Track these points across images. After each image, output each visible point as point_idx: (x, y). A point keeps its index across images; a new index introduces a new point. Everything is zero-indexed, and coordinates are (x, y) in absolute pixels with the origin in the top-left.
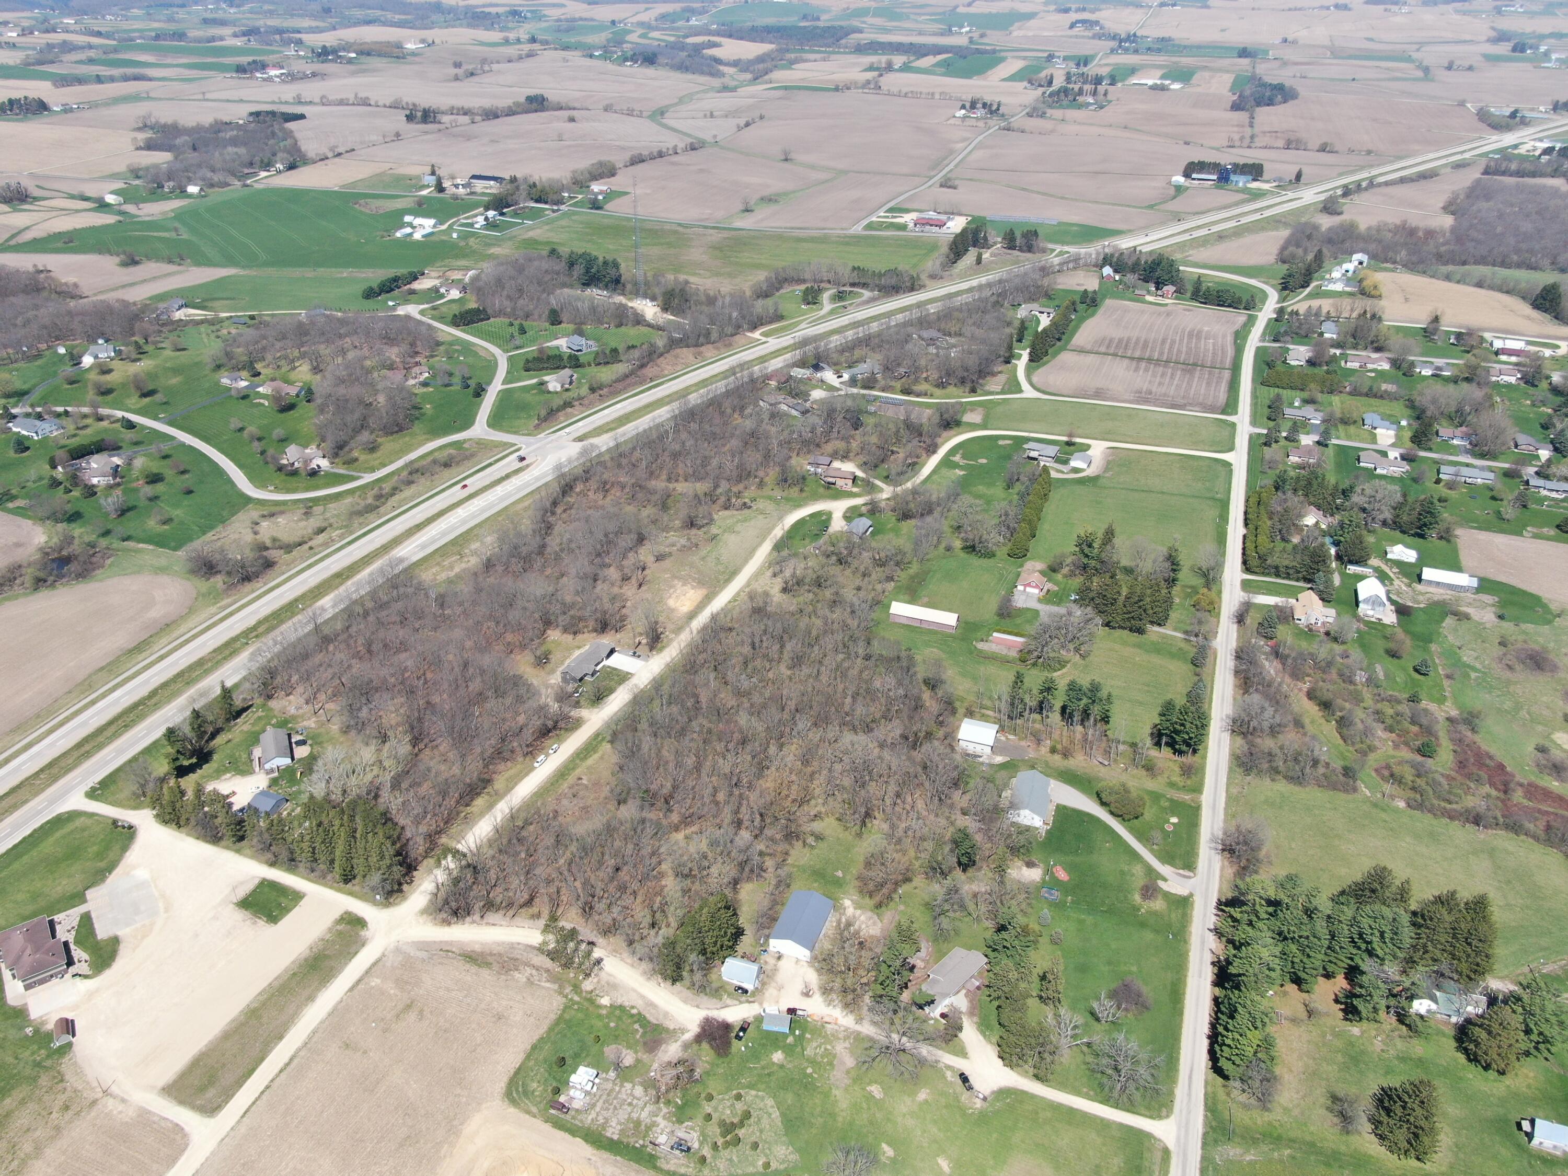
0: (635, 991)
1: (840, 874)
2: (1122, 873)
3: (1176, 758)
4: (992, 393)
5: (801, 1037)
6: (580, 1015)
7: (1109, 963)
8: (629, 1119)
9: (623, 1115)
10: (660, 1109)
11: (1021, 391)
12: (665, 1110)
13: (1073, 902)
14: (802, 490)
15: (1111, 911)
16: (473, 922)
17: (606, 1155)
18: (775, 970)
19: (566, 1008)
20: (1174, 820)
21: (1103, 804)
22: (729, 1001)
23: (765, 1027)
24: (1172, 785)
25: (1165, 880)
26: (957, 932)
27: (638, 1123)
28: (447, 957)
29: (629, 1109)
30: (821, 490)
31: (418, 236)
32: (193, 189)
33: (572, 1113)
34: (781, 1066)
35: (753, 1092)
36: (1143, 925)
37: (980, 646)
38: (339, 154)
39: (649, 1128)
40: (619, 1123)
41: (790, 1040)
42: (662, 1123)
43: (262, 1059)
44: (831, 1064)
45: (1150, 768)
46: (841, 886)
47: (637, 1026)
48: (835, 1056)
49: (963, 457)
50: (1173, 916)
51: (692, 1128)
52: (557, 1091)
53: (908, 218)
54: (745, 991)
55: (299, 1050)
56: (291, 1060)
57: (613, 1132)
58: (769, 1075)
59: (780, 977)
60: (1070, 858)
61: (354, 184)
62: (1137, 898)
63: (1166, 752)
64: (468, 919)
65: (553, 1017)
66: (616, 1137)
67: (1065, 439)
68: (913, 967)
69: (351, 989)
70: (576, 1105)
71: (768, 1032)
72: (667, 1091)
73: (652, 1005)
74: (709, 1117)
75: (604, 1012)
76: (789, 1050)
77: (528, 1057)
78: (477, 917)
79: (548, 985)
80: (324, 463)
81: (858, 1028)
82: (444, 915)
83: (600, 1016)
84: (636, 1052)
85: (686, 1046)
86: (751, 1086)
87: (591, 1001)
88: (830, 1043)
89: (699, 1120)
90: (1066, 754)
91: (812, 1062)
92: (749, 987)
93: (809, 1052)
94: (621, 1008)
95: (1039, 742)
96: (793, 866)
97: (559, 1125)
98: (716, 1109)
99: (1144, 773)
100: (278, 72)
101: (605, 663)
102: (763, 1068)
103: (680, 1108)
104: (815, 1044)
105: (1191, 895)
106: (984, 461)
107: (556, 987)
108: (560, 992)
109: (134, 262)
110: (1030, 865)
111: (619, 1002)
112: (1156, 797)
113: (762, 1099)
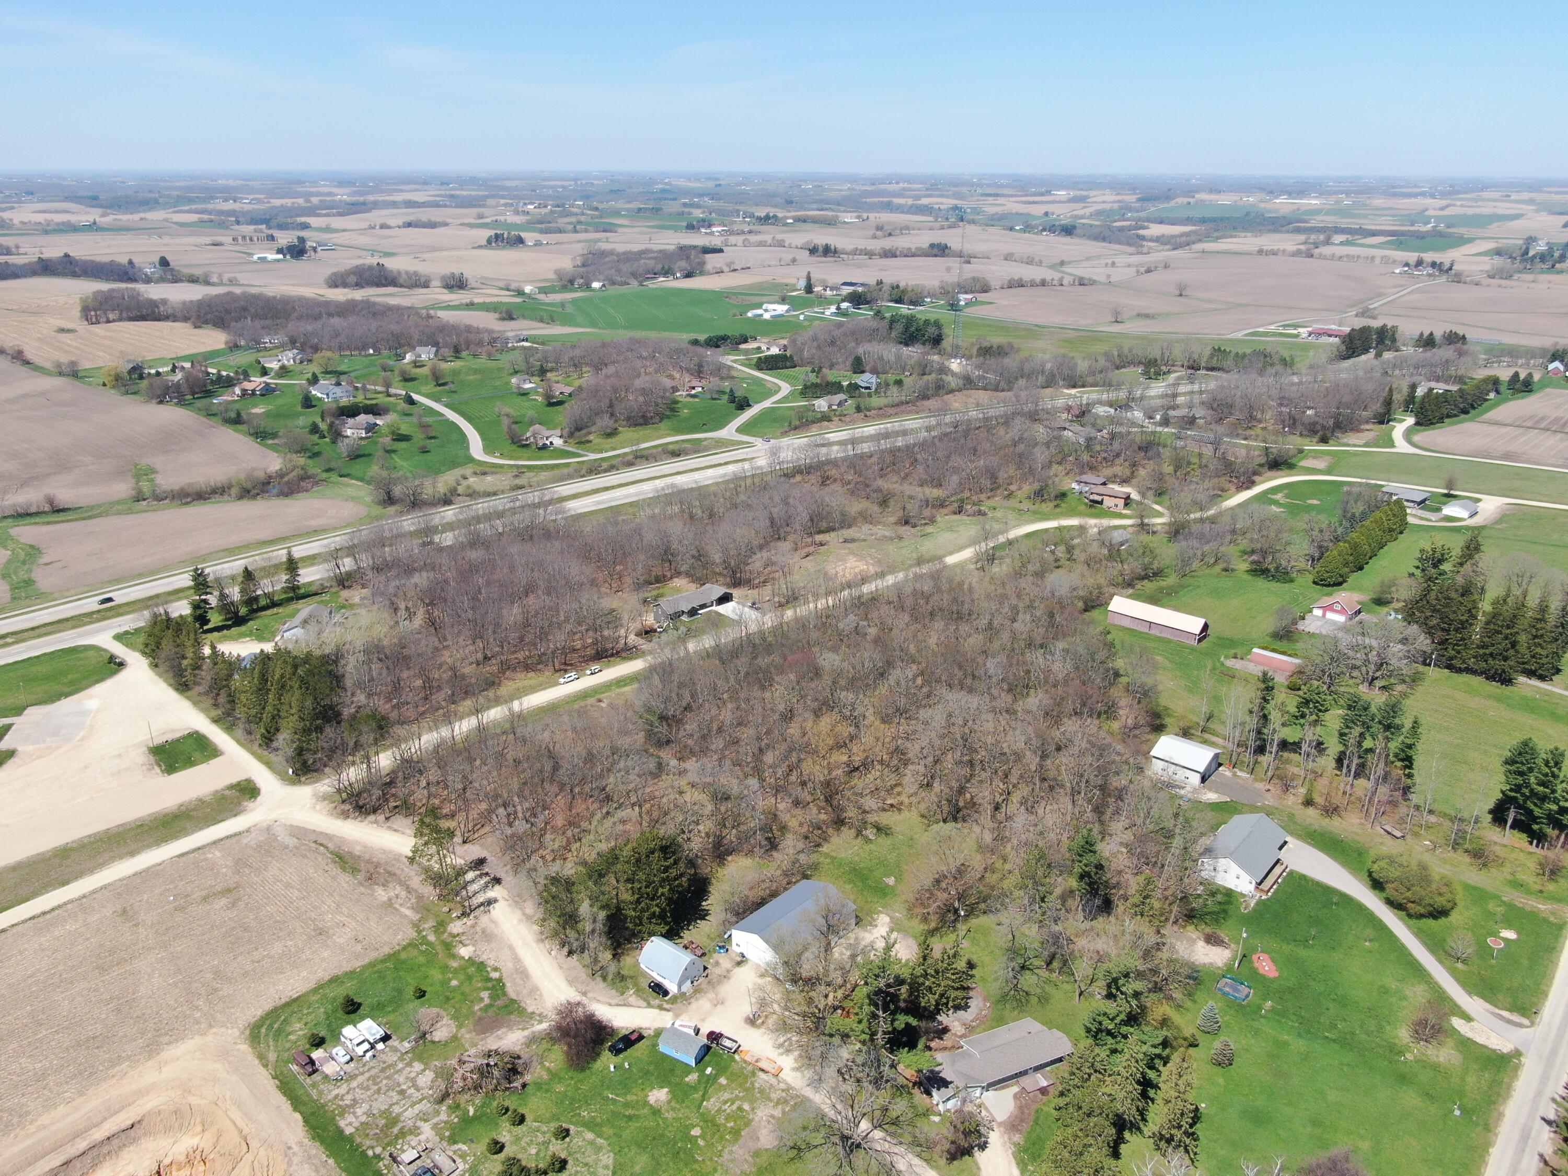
0: (511, 948)
1: (891, 881)
2: (1384, 991)
3: (1533, 849)
4: (1348, 445)
5: (713, 1079)
6: (422, 959)
7: (1316, 1122)
8: (386, 1113)
9: (380, 1104)
10: (437, 1113)
11: (1393, 446)
12: (443, 1117)
13: (1273, 1010)
14: (1057, 506)
15: (1345, 1042)
16: (376, 822)
17: (317, 1151)
18: (726, 976)
19: (412, 945)
20: (1510, 935)
21: (1377, 885)
22: (633, 1000)
23: (663, 1048)
24: (1518, 885)
25: (1468, 1018)
26: (1044, 1000)
27: (393, 1121)
28: (316, 851)
29: (395, 1097)
30: (1083, 508)
31: (767, 316)
32: (596, 285)
33: (317, 1077)
34: (656, 1112)
35: (590, 1136)
36: (1403, 1079)
37: (1230, 663)
38: (735, 270)
39: (403, 1134)
40: (369, 1114)
41: (692, 1078)
42: (427, 1132)
43: (27, 900)
44: (736, 1133)
45: (1480, 856)
46: (885, 895)
47: (485, 995)
48: (748, 1123)
49: (1286, 496)
50: (1471, 1080)
51: (463, 1156)
52: (319, 1042)
53: (1304, 331)
54: (666, 993)
55: (71, 901)
56: (53, 910)
57: (348, 1124)
58: (630, 1118)
59: (725, 989)
60: (1286, 948)
61: (734, 288)
62: (1403, 1034)
63: (1518, 839)
64: (372, 818)
65: (387, 950)
66: (349, 1130)
67: (1445, 491)
68: (946, 1030)
69: (183, 855)
70: (329, 1069)
71: (665, 1057)
72: (463, 1091)
73: (523, 973)
74: (497, 1147)
75: (455, 964)
76: (681, 1093)
77: (315, 991)
78: (381, 818)
79: (408, 912)
80: (558, 442)
81: (809, 1092)
82: (347, 807)
83: (445, 968)
84: (460, 1026)
85: (533, 1040)
86: (590, 1125)
87: (448, 946)
88: (752, 1101)
89: (481, 1147)
90: (1331, 810)
91: (709, 1121)
92: (672, 988)
93: (711, 1104)
94: (481, 966)
95: (1286, 788)
96: (827, 855)
97: (287, 1087)
98: (517, 1140)
99: (1467, 859)
100: (720, 229)
101: (714, 608)
102: (627, 1105)
103: (467, 1121)
104: (726, 1096)
105: (1517, 1053)
106: (1315, 502)
107: (415, 917)
108: (416, 926)
109: (511, 318)
110: (1212, 940)
111: (484, 957)
112: (1479, 896)
113: (599, 1149)
